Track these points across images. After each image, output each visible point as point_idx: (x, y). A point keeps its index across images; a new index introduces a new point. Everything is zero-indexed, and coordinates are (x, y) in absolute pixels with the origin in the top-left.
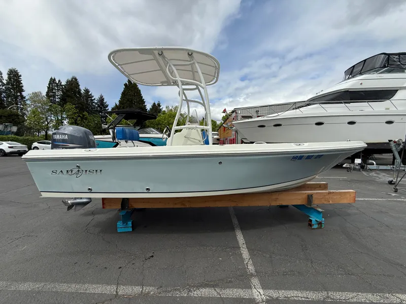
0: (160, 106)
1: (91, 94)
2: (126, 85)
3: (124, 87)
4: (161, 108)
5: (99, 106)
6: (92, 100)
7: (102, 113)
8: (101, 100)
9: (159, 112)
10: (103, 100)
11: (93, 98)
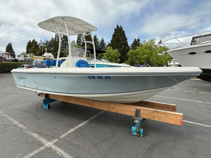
0: (140, 41)
1: (97, 39)
2: (115, 29)
3: (114, 31)
4: (140, 42)
5: (101, 45)
6: (97, 42)
7: (102, 49)
8: (102, 41)
9: (138, 46)
10: (103, 41)
11: (98, 41)
